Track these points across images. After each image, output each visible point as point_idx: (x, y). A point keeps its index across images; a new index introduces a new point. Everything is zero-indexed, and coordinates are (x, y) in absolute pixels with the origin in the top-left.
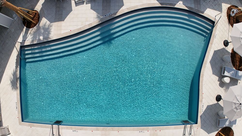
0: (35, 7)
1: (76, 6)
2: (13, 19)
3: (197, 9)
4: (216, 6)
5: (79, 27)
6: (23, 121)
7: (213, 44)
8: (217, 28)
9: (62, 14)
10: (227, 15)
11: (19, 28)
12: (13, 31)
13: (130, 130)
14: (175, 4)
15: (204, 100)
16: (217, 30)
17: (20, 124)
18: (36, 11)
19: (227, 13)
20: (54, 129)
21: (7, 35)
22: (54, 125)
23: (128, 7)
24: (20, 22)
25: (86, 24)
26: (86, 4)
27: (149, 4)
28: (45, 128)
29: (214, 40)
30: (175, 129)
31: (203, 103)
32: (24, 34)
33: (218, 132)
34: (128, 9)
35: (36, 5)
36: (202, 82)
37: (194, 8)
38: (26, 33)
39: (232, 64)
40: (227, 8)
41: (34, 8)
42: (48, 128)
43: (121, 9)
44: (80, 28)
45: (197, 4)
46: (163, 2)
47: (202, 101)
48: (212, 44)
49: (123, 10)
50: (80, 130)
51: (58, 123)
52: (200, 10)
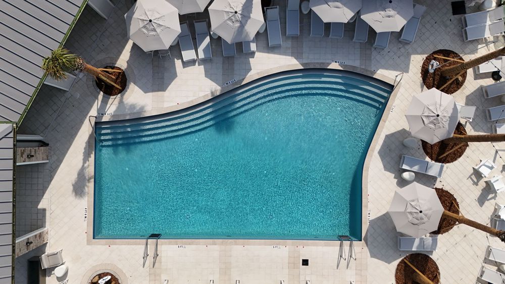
0: (116, 61)
1: (184, 67)
2: (75, 77)
3: (363, 67)
4: (401, 58)
5: (190, 99)
6: (94, 238)
7: (387, 121)
8: (398, 95)
9: (163, 78)
10: (422, 70)
11: (90, 94)
12: (78, 97)
13: (260, 244)
14: (328, 63)
15: (370, 205)
16: (397, 98)
17: (89, 243)
18: (119, 69)
19: (423, 67)
20: (148, 246)
21: (65, 102)
22: (148, 240)
23: (259, 71)
24: (91, 83)
25: (200, 96)
26: (199, 65)
27: (289, 65)
28: (135, 246)
29: (390, 115)
30: (326, 246)
31: (369, 209)
32: (101, 104)
33: (403, 260)
34: (258, 73)
35: (118, 58)
36: (367, 179)
37: (358, 67)
38: (105, 102)
39: (423, 151)
40: (425, 58)
41: (115, 64)
42: (139, 244)
43: (249, 74)
44: (192, 101)
45: (364, 59)
46: (310, 62)
47: (367, 206)
48: (385, 122)
49: (252, 76)
50: (190, 244)
51: (155, 236)
52: (369, 69)
